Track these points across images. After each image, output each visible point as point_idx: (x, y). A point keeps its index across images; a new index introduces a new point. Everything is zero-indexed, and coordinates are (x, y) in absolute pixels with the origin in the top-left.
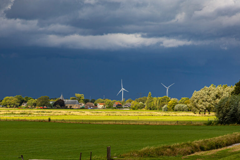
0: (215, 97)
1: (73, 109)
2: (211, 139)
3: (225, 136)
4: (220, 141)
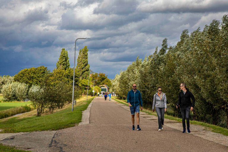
0: (1, 83)
2: (2, 111)
3: (10, 109)
4: (7, 112)
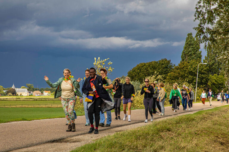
1: (23, 96)
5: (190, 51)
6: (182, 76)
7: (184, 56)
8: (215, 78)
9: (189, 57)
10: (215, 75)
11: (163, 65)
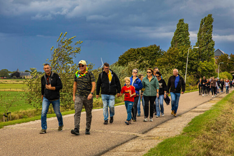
5: (181, 38)
6: (171, 62)
7: (174, 42)
8: (205, 65)
9: (179, 43)
10: (205, 61)
11: (152, 51)
